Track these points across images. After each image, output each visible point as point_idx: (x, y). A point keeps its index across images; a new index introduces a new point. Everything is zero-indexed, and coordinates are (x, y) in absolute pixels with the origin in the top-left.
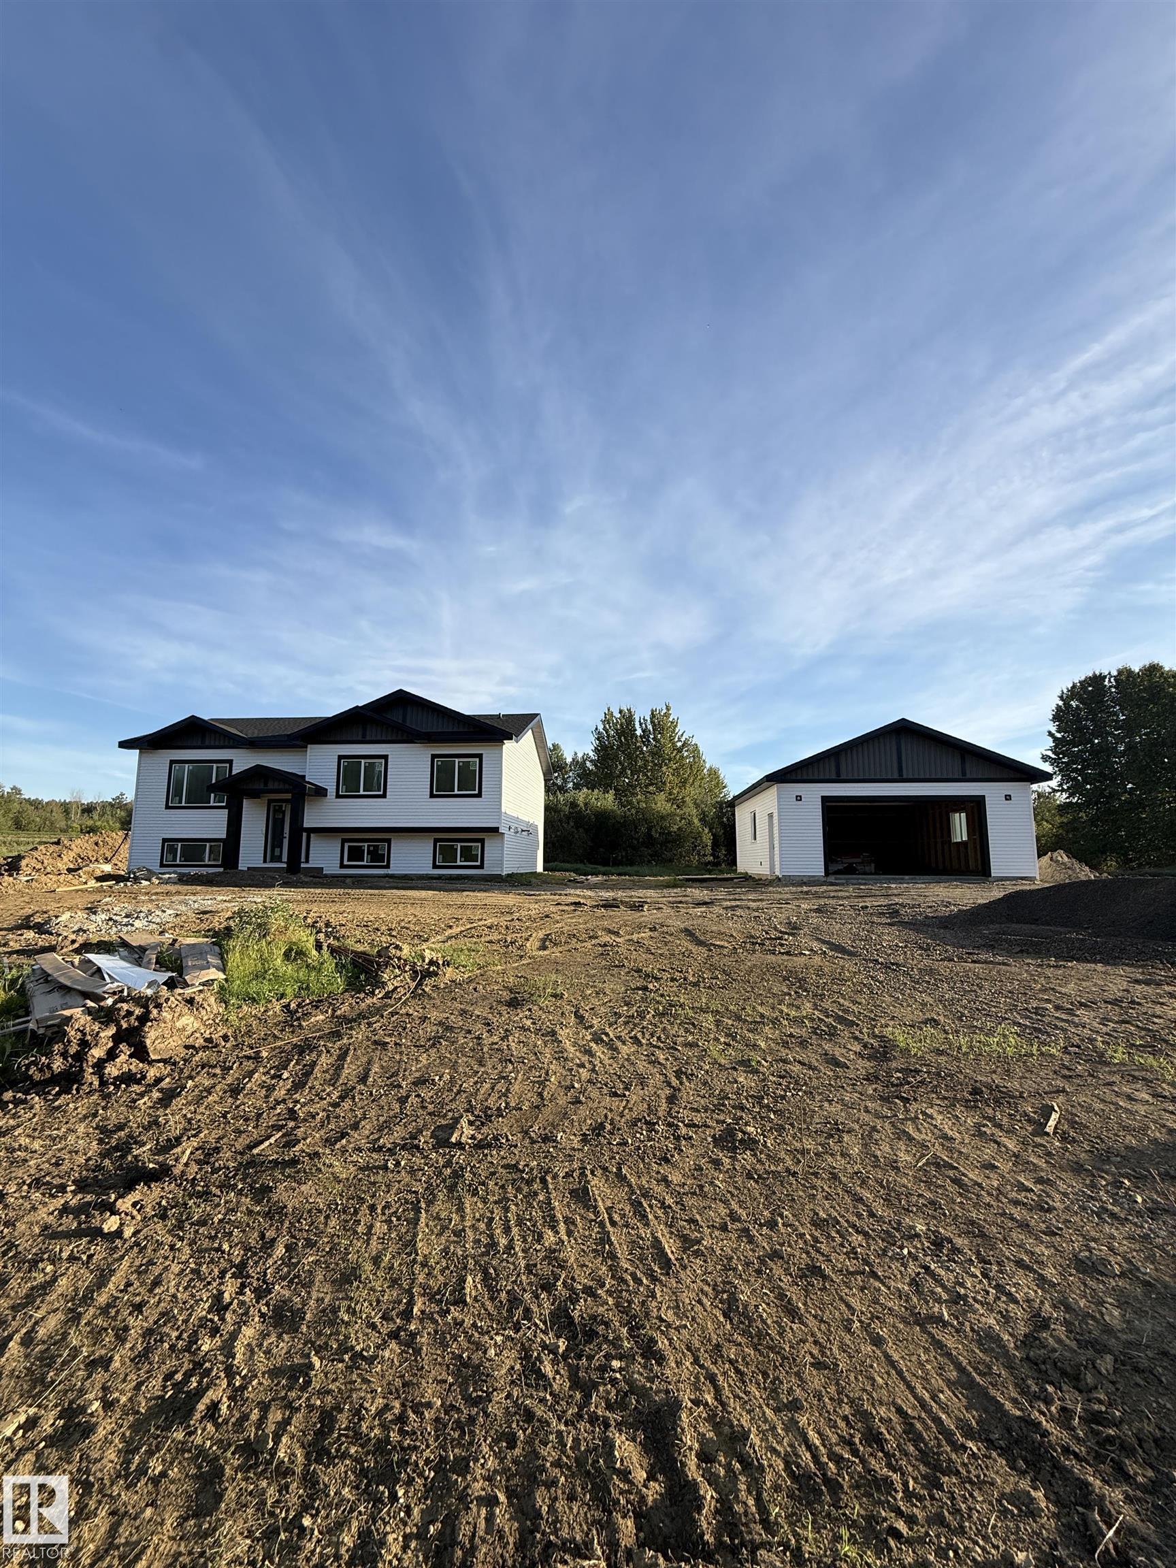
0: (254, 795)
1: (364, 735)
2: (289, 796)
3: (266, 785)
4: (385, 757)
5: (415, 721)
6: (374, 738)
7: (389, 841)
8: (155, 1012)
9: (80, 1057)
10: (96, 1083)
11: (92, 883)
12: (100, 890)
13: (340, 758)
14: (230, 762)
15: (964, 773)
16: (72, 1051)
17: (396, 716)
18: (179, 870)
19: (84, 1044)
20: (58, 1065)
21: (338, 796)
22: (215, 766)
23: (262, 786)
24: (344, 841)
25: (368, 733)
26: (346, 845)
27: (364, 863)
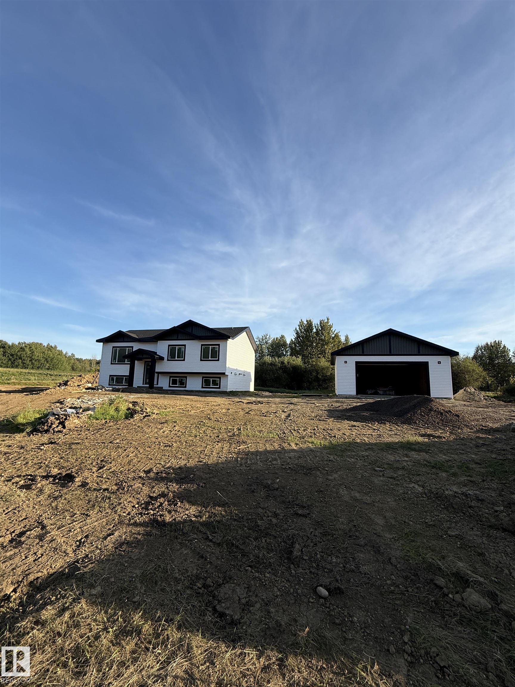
0: (139, 359)
1: (178, 337)
2: (150, 360)
3: (143, 356)
4: (185, 345)
5: (196, 332)
6: (181, 338)
7: (186, 377)
8: (68, 418)
9: (50, 427)
10: (52, 432)
11: (84, 390)
12: (85, 393)
13: (169, 345)
14: (132, 347)
15: (419, 352)
16: (49, 425)
17: (189, 330)
18: (114, 387)
19: (52, 424)
20: (46, 428)
21: (168, 360)
22: (127, 348)
23: (141, 357)
24: (170, 377)
25: (179, 336)
26: (171, 379)
27: (177, 385)
